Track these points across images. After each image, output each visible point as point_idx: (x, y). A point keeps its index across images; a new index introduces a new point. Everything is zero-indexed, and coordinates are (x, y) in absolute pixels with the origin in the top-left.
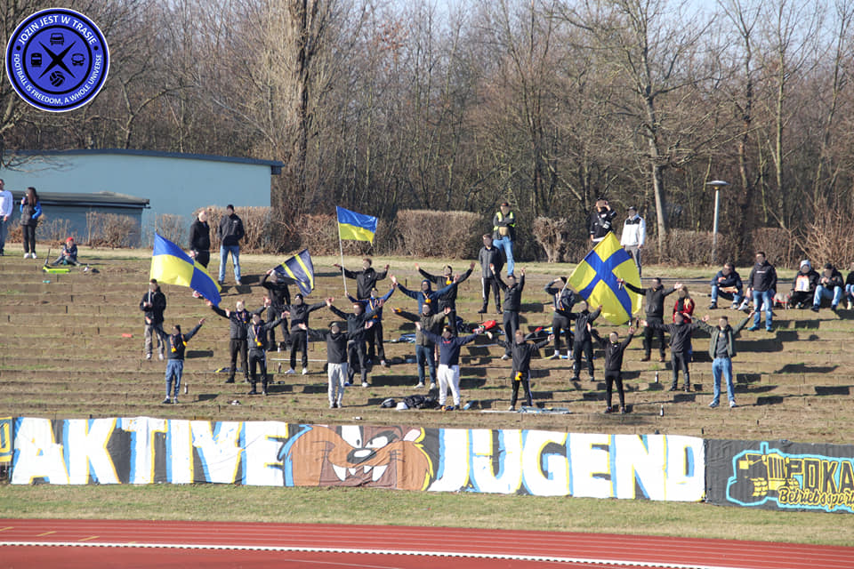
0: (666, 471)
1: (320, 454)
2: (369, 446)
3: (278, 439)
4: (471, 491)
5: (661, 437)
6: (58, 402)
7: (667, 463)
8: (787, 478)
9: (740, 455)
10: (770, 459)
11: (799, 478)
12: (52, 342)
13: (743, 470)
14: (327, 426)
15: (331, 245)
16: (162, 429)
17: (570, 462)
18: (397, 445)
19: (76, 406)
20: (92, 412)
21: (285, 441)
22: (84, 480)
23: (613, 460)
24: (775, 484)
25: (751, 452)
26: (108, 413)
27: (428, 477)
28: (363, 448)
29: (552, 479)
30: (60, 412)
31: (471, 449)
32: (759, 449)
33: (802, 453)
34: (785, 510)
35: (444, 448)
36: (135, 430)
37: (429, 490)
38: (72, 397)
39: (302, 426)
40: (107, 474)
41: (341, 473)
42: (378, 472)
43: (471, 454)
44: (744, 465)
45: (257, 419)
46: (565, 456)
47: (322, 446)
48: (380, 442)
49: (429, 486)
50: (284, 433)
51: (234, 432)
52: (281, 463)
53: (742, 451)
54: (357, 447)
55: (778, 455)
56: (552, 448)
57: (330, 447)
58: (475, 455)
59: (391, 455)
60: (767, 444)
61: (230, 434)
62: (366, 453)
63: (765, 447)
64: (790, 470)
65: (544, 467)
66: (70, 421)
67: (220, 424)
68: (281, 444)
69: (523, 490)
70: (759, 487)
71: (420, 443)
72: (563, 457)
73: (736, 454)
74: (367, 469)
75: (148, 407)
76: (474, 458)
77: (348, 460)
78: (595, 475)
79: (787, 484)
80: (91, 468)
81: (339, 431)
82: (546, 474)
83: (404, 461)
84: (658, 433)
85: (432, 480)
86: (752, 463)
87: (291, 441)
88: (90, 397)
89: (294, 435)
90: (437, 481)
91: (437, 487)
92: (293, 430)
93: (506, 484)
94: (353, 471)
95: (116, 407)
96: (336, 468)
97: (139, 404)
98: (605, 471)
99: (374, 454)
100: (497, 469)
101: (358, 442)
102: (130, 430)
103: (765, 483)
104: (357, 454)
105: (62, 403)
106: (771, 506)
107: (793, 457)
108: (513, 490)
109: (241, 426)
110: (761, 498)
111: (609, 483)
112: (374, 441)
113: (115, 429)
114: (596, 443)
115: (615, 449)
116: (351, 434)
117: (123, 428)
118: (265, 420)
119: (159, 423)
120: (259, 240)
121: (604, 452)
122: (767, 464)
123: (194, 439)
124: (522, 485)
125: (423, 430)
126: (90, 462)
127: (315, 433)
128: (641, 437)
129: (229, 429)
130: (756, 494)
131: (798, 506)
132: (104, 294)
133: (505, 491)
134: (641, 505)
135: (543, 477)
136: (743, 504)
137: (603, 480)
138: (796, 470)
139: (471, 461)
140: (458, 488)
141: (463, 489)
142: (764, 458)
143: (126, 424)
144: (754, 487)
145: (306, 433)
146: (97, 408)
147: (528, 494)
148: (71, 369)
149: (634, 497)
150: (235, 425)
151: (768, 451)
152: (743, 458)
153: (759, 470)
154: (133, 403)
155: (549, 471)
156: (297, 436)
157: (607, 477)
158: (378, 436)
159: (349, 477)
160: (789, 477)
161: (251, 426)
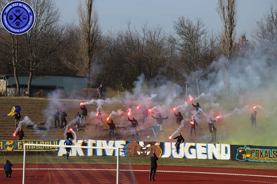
0: (221, 152)
1: (134, 148)
2: (146, 146)
3: (123, 145)
4: (172, 157)
5: (219, 144)
7: (221, 151)
8: (251, 154)
9: (239, 149)
10: (247, 149)
11: (254, 154)
13: (240, 152)
14: (135, 142)
16: (95, 142)
17: (196, 150)
18: (153, 146)
21: (125, 145)
22: (75, 155)
23: (207, 150)
24: (248, 156)
25: (242, 148)
27: (161, 154)
28: (145, 147)
29: (192, 154)
31: (171, 147)
32: (244, 147)
33: (255, 148)
34: (251, 162)
35: (165, 147)
37: (161, 157)
40: (81, 154)
41: (139, 153)
42: (148, 153)
43: (172, 148)
44: (240, 151)
46: (195, 149)
47: (134, 146)
48: (149, 146)
49: (161, 156)
50: (125, 144)
51: (112, 143)
52: (124, 151)
53: (240, 147)
54: (143, 147)
55: (249, 149)
56: (192, 147)
57: (136, 147)
58: (173, 149)
59: (151, 149)
60: (246, 146)
61: (111, 144)
62: (145, 148)
63: (245, 147)
64: (252, 152)
65: (190, 152)
67: (109, 141)
68: (124, 146)
69: (185, 157)
70: (244, 156)
71: (159, 146)
72: (194, 149)
73: (238, 148)
74: (145, 152)
76: (173, 150)
77: (141, 150)
78: (203, 154)
79: (251, 156)
80: (77, 152)
81: (138, 143)
82: (190, 153)
83: (155, 150)
84: (218, 143)
85: (162, 155)
86: (242, 150)
87: (126, 146)
89: (127, 144)
90: (163, 155)
91: (163, 156)
92: (127, 143)
93: (180, 156)
94: (142, 153)
96: (138, 152)
98: (205, 152)
99: (147, 148)
100: (178, 152)
101: (143, 146)
102: (87, 143)
103: (245, 155)
104: (143, 149)
106: (247, 161)
107: (253, 149)
108: (182, 157)
109: (114, 142)
110: (245, 159)
111: (206, 155)
112: (147, 145)
113: (83, 142)
114: (203, 146)
115: (208, 147)
116: (141, 144)
117: (85, 142)
118: (120, 140)
119: (94, 141)
121: (205, 148)
122: (246, 151)
123: (102, 145)
124: (184, 156)
125: (159, 143)
126: (77, 151)
127: (132, 144)
128: (214, 144)
129: (111, 142)
130: (243, 158)
131: (254, 161)
133: (180, 158)
134: (214, 161)
135: (189, 154)
136: (240, 160)
137: (205, 155)
138: (253, 152)
139: (172, 150)
140: (168, 157)
141: (169, 157)
142: (245, 149)
144: (243, 156)
145: (130, 143)
147: (186, 158)
149: (212, 159)
151: (246, 148)
152: (240, 149)
153: (244, 152)
155: (191, 152)
156: (128, 144)
157: (206, 154)
158: (148, 144)
159: (141, 154)
160: (252, 154)
161: (116, 142)
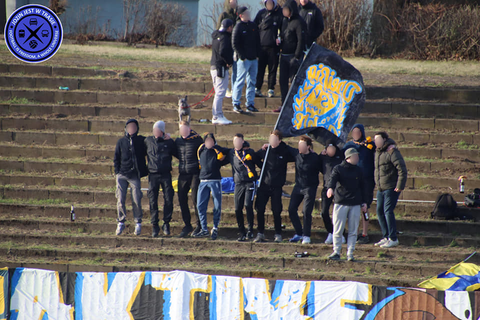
3: (359, 307)
6: (72, 248)
12: (66, 170)
15: (448, 45)
16: (204, 287)
19: (95, 254)
20: (116, 263)
21: (367, 309)
26: (136, 264)
30: (73, 262)
36: (169, 288)
38: (91, 242)
39: (390, 289)
45: (333, 279)
47: (417, 317)
50: (367, 298)
51: (300, 294)
57: (429, 318)
61: (294, 296)
66: (84, 274)
67: (282, 284)
68: (362, 312)
75: (190, 258)
81: (441, 298)
87: (376, 309)
88: (114, 243)
89: (379, 300)
92: (378, 294)
95: (149, 257)
97: (179, 253)
101: (467, 313)
102: (163, 288)
105: (77, 250)
109: (309, 287)
113: (143, 286)
116: (458, 302)
117: (153, 286)
118: (344, 279)
119: (201, 280)
120: (350, 38)
123: (246, 302)
127: (408, 299)
129: (293, 290)
132: (138, 106)
143: (158, 280)
145: (396, 298)
146: (123, 258)
148: (92, 205)
150: (301, 285)
154: (169, 252)
156: (384, 303)
161: (321, 287)
